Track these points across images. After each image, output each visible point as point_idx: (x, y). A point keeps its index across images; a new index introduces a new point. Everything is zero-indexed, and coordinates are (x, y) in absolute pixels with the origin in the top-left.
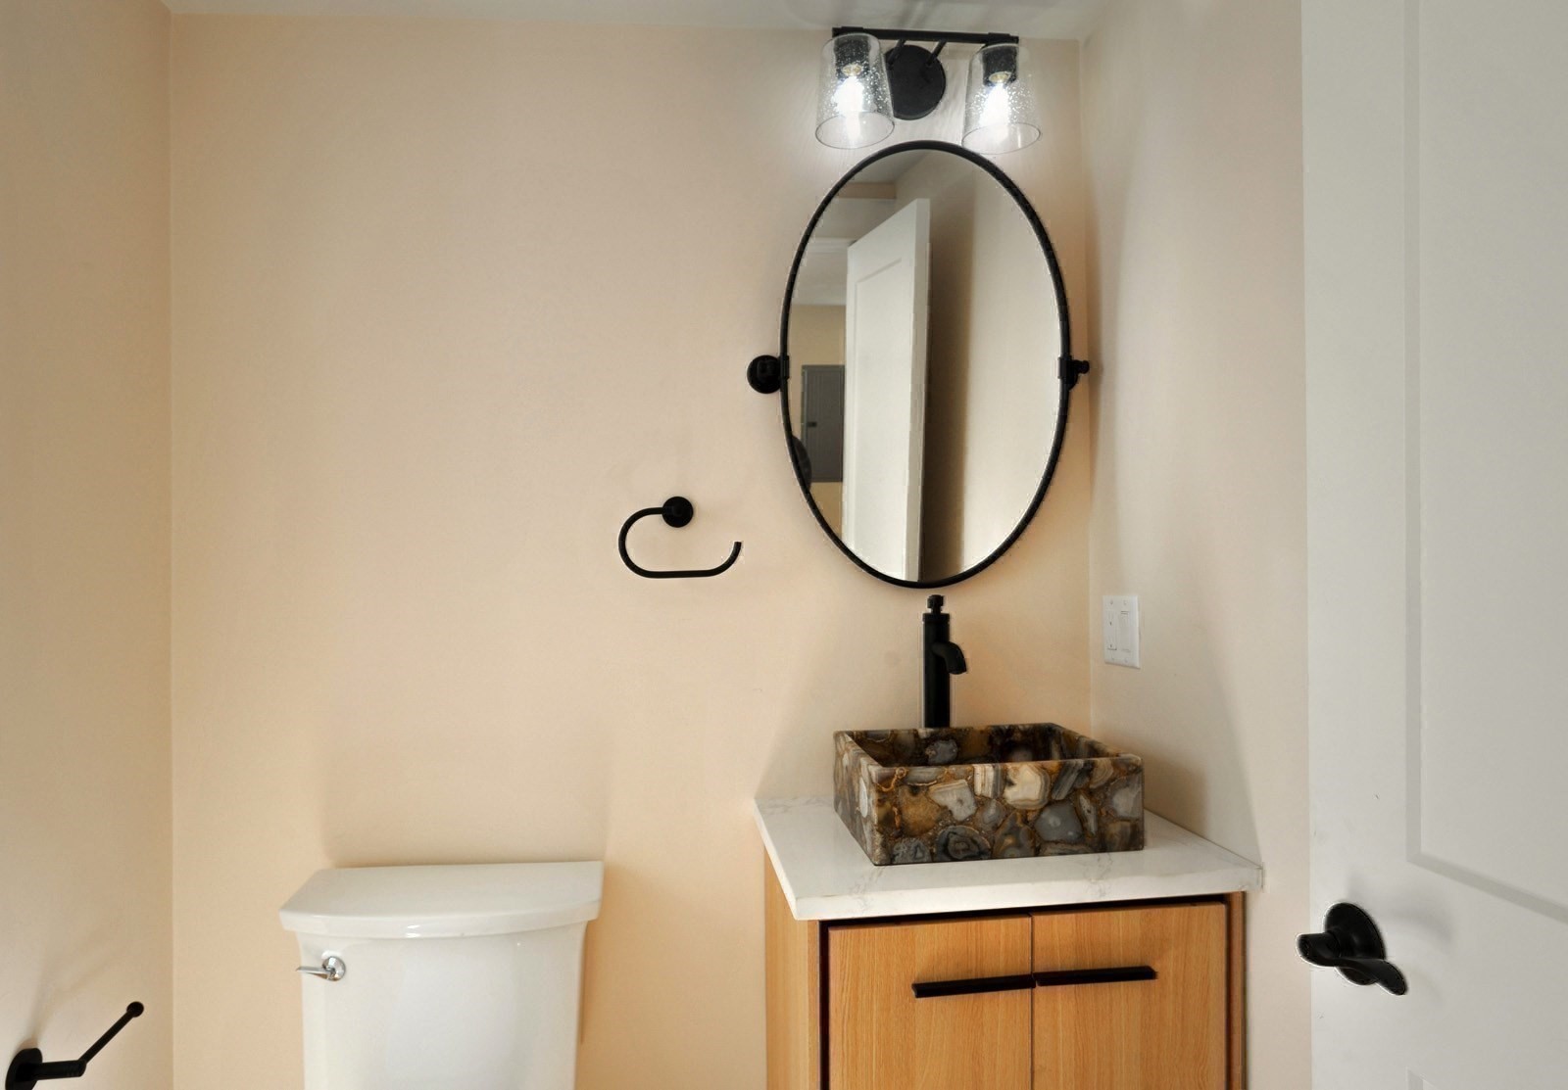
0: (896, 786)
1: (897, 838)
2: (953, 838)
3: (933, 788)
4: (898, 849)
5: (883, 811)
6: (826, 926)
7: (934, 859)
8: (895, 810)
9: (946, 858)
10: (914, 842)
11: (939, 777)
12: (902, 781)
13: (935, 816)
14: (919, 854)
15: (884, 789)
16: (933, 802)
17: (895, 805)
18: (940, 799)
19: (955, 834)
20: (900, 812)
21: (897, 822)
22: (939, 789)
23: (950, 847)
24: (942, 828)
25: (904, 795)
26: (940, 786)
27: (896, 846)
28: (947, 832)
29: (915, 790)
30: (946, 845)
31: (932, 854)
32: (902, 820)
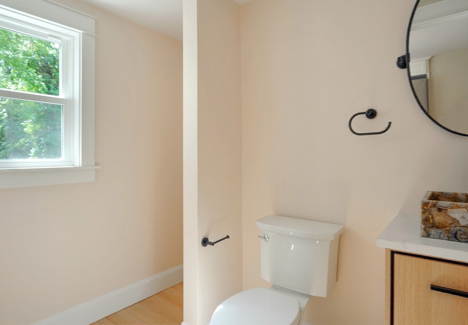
0: (431, 207)
1: (431, 227)
2: (459, 232)
3: (449, 210)
4: (432, 232)
5: (424, 216)
6: (393, 253)
7: (449, 239)
8: (430, 216)
9: (455, 239)
10: (439, 231)
11: (452, 206)
12: (434, 205)
13: (450, 222)
14: (442, 236)
15: (425, 208)
16: (449, 216)
17: (430, 214)
18: (453, 216)
19: (460, 230)
20: (432, 217)
21: (431, 221)
22: (451, 211)
23: (458, 236)
24: (453, 227)
25: (434, 211)
26: (452, 210)
27: (431, 231)
28: (456, 229)
29: (440, 210)
30: (456, 234)
31: (448, 236)
32: (433, 221)
